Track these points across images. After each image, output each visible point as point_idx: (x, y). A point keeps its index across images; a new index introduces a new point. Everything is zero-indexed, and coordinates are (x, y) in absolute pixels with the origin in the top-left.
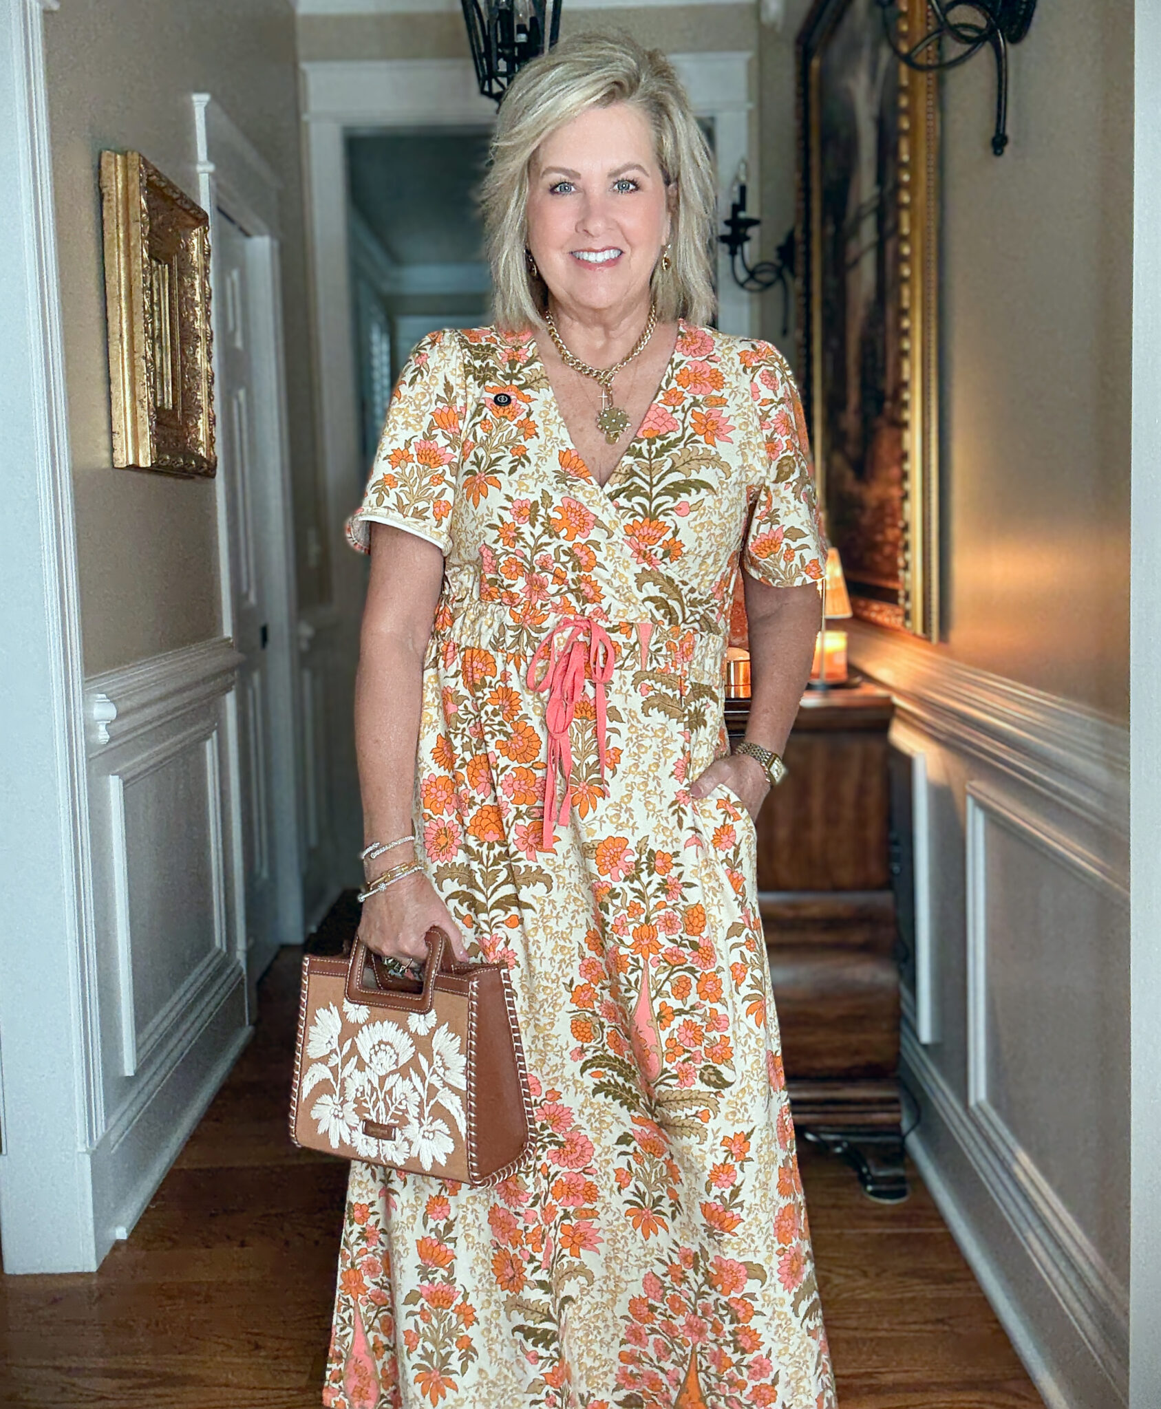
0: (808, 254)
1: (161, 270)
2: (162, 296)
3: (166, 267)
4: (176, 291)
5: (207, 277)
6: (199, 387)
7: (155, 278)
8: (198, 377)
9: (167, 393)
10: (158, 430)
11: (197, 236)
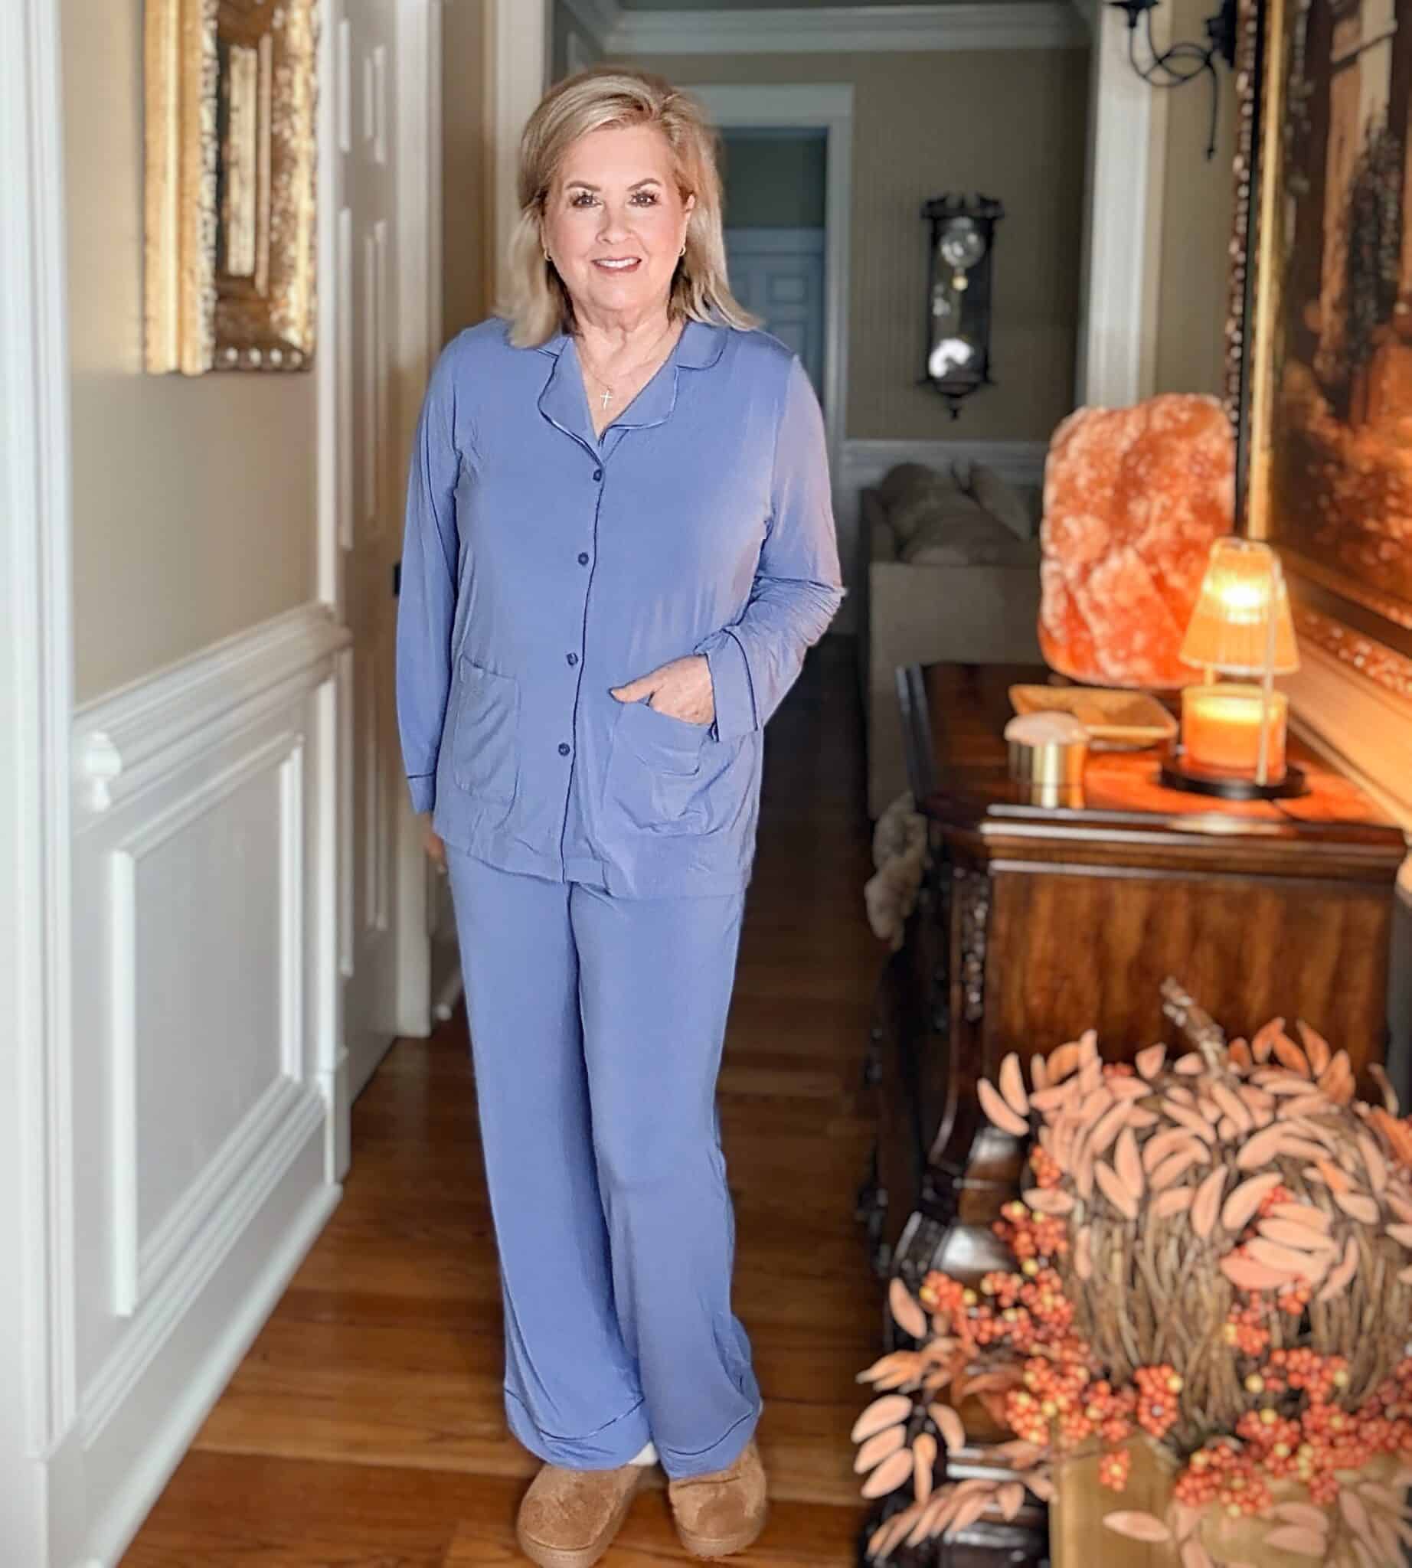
1: (244, 59)
2: (245, 99)
3: (251, 55)
4: (266, 92)
5: (313, 69)
6: (294, 237)
7: (235, 71)
8: (292, 222)
9: (244, 248)
10: (223, 308)
11: (301, 6)
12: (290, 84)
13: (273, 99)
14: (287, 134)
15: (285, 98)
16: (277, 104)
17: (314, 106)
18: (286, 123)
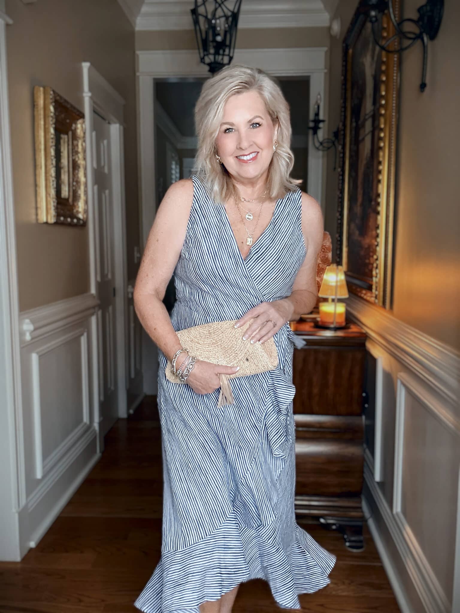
0: (344, 135)
1: (64, 137)
2: (64, 149)
3: (66, 136)
4: (70, 147)
5: (84, 141)
6: (80, 188)
7: (62, 141)
8: (79, 184)
9: (65, 191)
10: (59, 207)
11: (80, 123)
12: (77, 145)
13: (72, 149)
14: (77, 159)
15: (76, 149)
16: (74, 151)
17: (84, 151)
18: (77, 156)
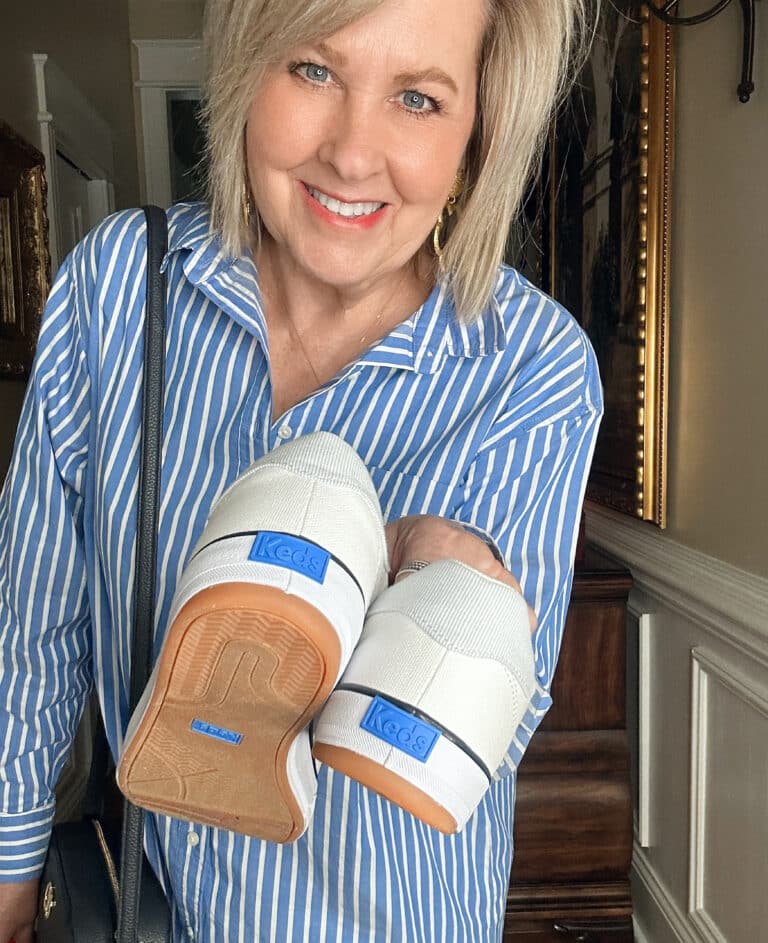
1: (4, 201)
2: (5, 225)
3: (7, 200)
4: (17, 221)
6: (39, 303)
8: (38, 295)
9: (11, 309)
11: (34, 173)
12: (32, 217)
13: (21, 227)
14: (31, 245)
15: (29, 225)
16: (24, 228)
17: (46, 228)
18: (30, 239)
